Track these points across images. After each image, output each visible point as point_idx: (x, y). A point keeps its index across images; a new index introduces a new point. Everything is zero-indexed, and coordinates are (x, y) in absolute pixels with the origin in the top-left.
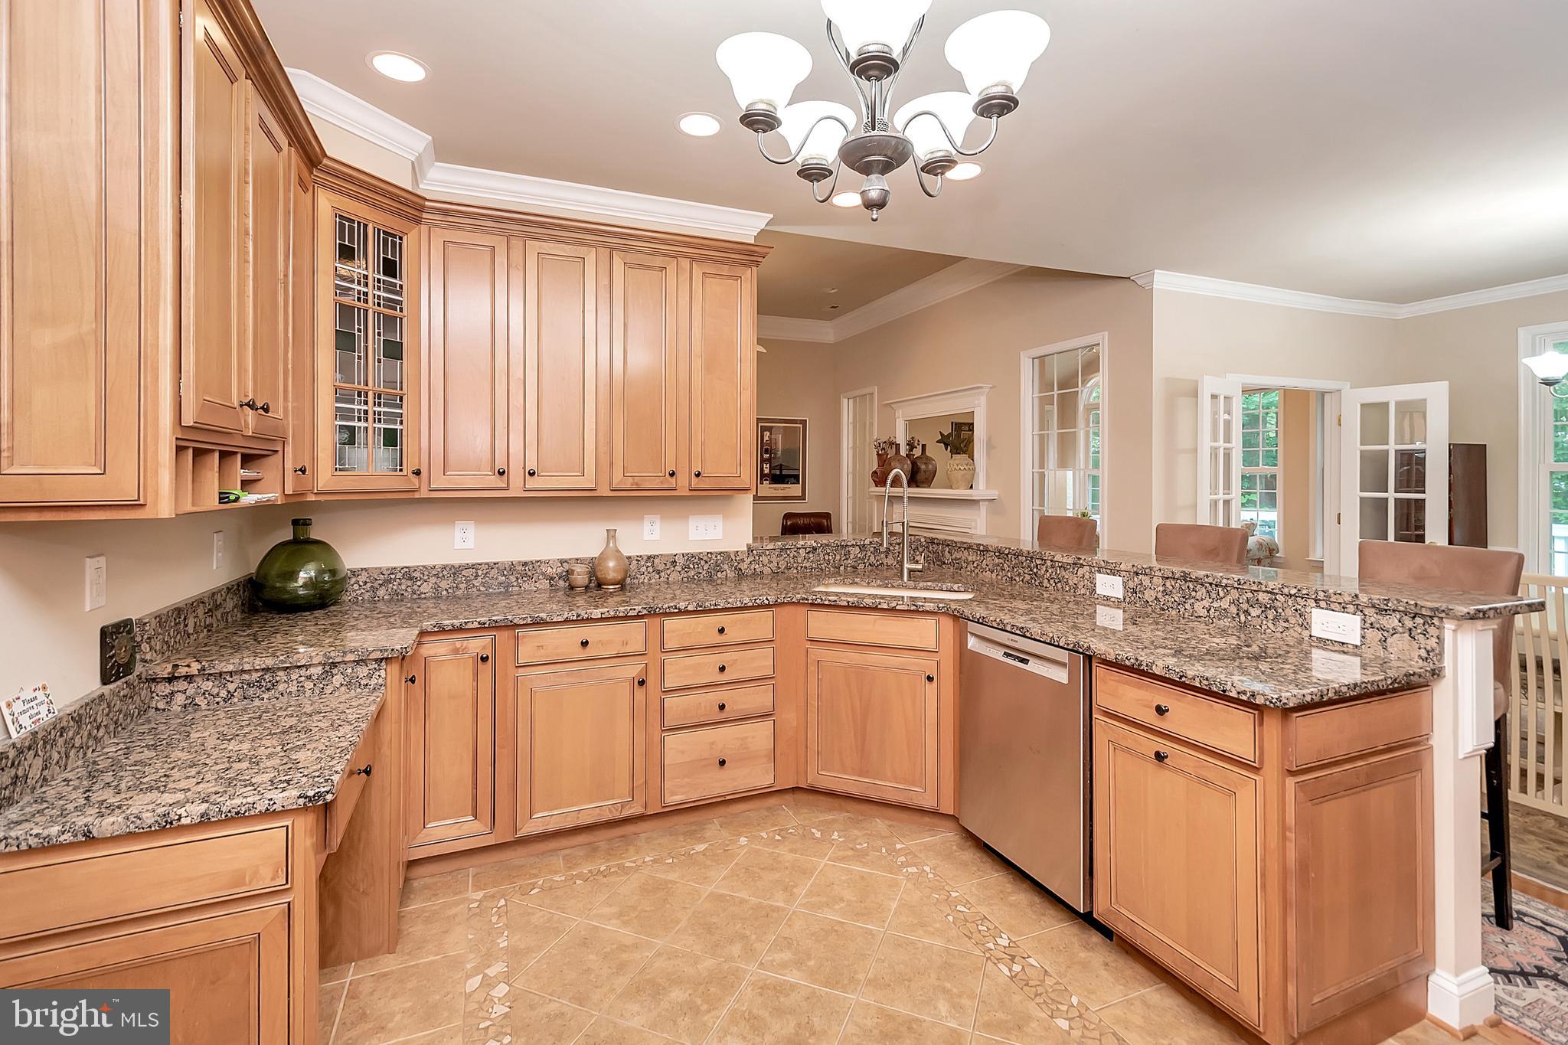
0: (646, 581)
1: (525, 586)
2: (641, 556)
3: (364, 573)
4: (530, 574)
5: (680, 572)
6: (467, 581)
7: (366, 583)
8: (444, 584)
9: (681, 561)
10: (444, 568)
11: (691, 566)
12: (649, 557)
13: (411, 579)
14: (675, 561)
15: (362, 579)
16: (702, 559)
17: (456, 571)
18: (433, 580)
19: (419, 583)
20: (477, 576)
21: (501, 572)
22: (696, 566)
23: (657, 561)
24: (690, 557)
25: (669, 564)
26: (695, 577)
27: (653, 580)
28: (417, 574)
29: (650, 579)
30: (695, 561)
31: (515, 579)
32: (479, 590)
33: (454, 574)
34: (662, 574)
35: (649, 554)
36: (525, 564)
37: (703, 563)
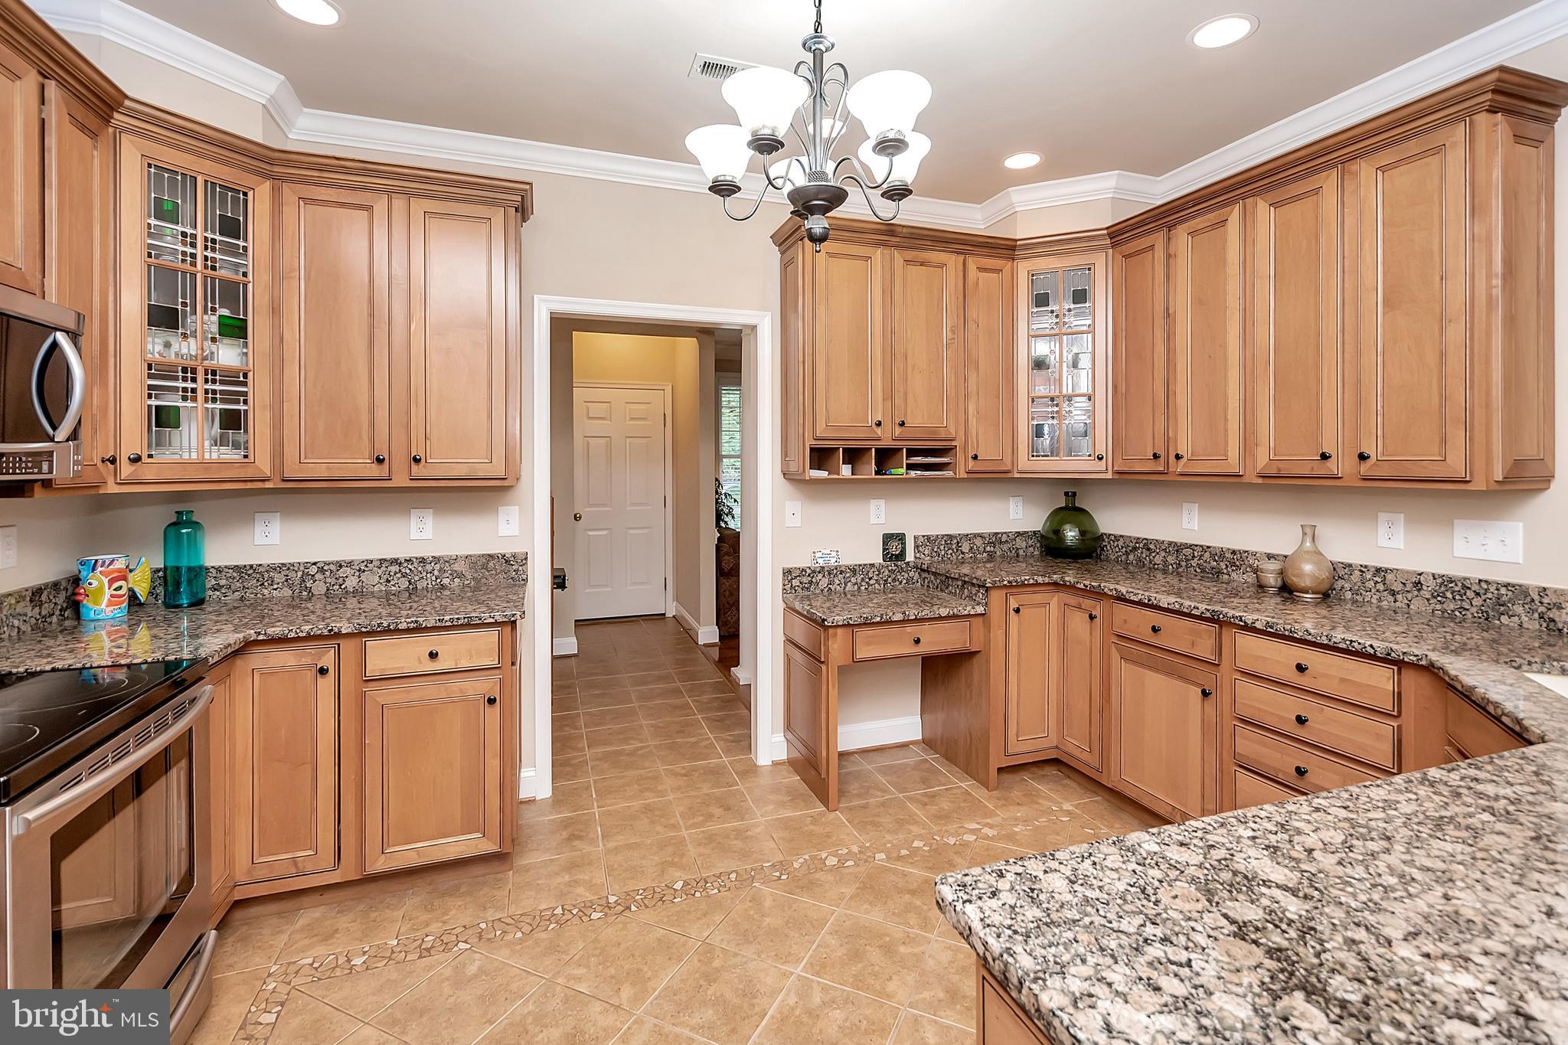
0: (1374, 601)
1: (1234, 575)
2: (1366, 567)
3: (1121, 539)
4: (1238, 563)
5: (1428, 600)
6: (1187, 560)
7: (1122, 547)
8: (1171, 559)
9: (1430, 585)
10: (1170, 543)
11: (1449, 595)
12: (1378, 570)
13: (1149, 549)
14: (1419, 582)
15: (1121, 543)
16: (1469, 588)
17: (1178, 548)
18: (1163, 554)
19: (1153, 554)
20: (1194, 557)
21: (1213, 556)
22: (1458, 597)
23: (1390, 577)
24: (1446, 581)
25: (1409, 587)
26: (1457, 613)
27: (1385, 603)
28: (1152, 546)
29: (1380, 600)
30: (1456, 589)
31: (1224, 567)
32: (1195, 571)
33: (1177, 551)
34: (1399, 597)
35: (1379, 565)
36: (1234, 552)
37: (1470, 594)
